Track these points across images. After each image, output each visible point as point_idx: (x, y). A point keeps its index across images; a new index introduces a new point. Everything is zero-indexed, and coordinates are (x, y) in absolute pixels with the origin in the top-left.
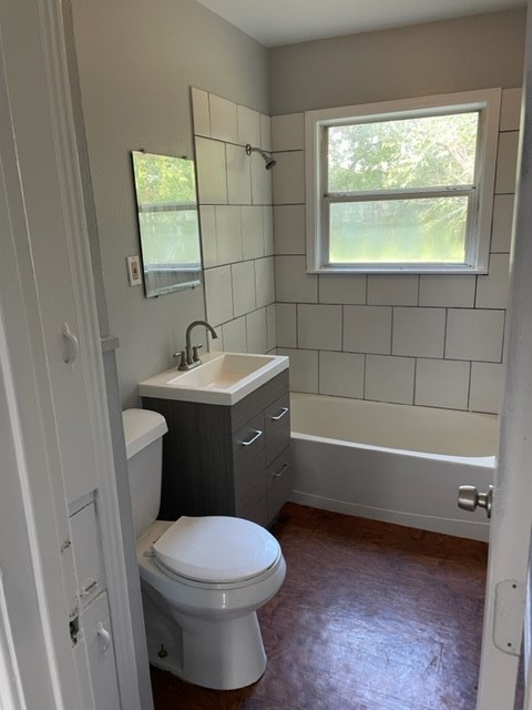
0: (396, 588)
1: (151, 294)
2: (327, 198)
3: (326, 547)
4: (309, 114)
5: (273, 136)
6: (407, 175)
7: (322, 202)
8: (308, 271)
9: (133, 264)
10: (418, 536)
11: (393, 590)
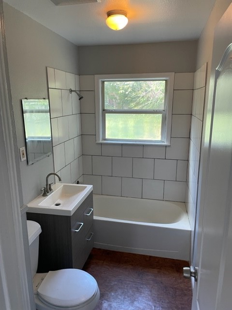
0: (142, 286)
1: (30, 163)
2: (105, 111)
3: (110, 269)
4: (96, 76)
5: (80, 83)
6: (128, 89)
7: (102, 112)
8: (97, 142)
9: (22, 151)
10: (147, 259)
11: (141, 287)
